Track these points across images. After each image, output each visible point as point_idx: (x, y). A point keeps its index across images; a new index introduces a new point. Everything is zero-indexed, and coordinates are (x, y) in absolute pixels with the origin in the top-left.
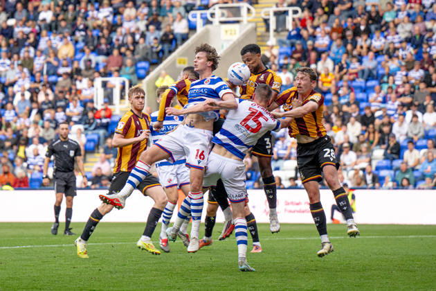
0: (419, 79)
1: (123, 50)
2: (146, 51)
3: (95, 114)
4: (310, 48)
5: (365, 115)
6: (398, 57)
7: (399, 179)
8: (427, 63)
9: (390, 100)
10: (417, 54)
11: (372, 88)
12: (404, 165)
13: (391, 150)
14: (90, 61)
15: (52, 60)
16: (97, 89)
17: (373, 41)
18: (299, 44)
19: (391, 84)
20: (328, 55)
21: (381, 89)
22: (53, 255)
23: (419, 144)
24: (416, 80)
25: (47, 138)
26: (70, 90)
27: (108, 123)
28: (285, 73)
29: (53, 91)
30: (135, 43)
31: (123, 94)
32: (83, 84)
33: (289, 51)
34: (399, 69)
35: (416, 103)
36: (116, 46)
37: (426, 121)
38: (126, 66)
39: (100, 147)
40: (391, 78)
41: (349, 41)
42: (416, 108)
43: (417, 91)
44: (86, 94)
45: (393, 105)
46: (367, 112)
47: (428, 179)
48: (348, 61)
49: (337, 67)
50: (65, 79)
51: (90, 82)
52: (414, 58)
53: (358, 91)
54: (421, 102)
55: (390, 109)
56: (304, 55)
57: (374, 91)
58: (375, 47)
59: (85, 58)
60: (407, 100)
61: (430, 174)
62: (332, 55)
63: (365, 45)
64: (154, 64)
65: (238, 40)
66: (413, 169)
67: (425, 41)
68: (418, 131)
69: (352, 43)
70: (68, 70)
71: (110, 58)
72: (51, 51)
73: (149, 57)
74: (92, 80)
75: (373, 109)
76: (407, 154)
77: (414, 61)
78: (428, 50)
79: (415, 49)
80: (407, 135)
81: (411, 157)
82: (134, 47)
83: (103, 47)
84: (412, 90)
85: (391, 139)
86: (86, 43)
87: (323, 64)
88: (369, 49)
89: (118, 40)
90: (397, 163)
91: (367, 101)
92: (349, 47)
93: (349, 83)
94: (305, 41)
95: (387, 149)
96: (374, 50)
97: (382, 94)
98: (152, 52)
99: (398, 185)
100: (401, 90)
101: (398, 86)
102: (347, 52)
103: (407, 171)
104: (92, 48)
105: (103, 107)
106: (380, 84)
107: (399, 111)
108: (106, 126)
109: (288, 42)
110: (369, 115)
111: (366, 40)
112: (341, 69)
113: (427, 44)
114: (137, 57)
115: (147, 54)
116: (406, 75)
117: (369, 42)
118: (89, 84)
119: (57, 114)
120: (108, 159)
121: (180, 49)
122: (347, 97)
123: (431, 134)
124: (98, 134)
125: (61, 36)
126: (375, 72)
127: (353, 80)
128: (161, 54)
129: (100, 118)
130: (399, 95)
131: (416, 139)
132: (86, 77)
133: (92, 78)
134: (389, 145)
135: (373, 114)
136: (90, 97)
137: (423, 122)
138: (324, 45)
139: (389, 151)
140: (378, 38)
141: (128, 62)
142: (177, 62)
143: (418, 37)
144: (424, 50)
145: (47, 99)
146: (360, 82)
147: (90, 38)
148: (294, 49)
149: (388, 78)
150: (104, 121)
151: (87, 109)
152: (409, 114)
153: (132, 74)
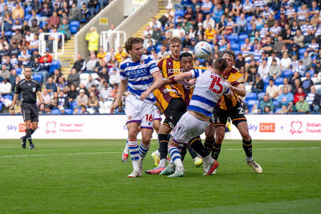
0: (278, 33)
1: (60, 12)
2: (77, 13)
3: (39, 60)
4: (198, 10)
5: (238, 60)
6: (262, 17)
7: (263, 107)
8: (283, 21)
9: (256, 49)
10: (276, 15)
11: (243, 40)
12: (267, 96)
13: (257, 86)
14: (36, 20)
15: (7, 19)
16: (41, 41)
17: (244, 5)
18: (190, 8)
19: (257, 37)
20: (211, 16)
21: (250, 40)
22: (8, 163)
23: (277, 81)
24: (275, 34)
25: (4, 77)
26: (21, 41)
27: (49, 66)
28: (179, 29)
29: (8, 42)
30: (69, 7)
31: (60, 45)
32: (30, 38)
33: (182, 13)
34: (263, 26)
35: (276, 51)
36: (55, 9)
37: (282, 65)
38: (62, 24)
39: (43, 84)
40: (257, 32)
41: (227, 6)
42: (276, 55)
43: (276, 42)
44: (33, 45)
45: (258, 53)
46: (240, 58)
47: (284, 107)
48: (226, 20)
49: (217, 25)
50: (17, 34)
51: (36, 36)
52: (274, 18)
53: (233, 42)
54: (279, 50)
55: (256, 56)
56: (194, 16)
57: (244, 43)
58: (245, 10)
59: (32, 18)
60: (269, 48)
61: (285, 103)
62: (214, 16)
63: (238, 8)
64: (83, 23)
65: (145, 5)
66: (273, 100)
67: (282, 6)
68: (276, 72)
69: (228, 7)
70: (20, 27)
71: (51, 18)
72: (7, 13)
73: (79, 18)
74: (38, 35)
75: (244, 55)
76: (268, 89)
77: (274, 20)
78: (284, 12)
79: (274, 11)
80: (268, 74)
81: (271, 90)
82: (69, 10)
83: (46, 10)
84: (273, 41)
85: (257, 78)
86: (33, 7)
87: (207, 23)
88: (241, 11)
89: (56, 5)
90: (261, 95)
91: (240, 49)
92: (227, 10)
93: (226, 36)
94: (194, 5)
95: (254, 85)
96: (245, 12)
97: (250, 45)
98: (82, 14)
99: (262, 111)
100: (264, 42)
101: (262, 39)
102: (225, 14)
103: (268, 101)
104: (37, 11)
105: (46, 54)
106: (249, 37)
107: (262, 57)
108: (47, 69)
109: (182, 6)
110: (241, 60)
111: (239, 5)
112: (220, 26)
113: (284, 8)
114: (70, 17)
115: (78, 15)
116: (268, 31)
117: (241, 6)
118: (34, 38)
119: (12, 60)
120: (49, 93)
121: (102, 11)
122: (225, 46)
123: (286, 74)
124: (42, 74)
125: (15, 2)
126: (245, 29)
127: (230, 34)
128: (88, 16)
129: (43, 63)
130: (262, 45)
131: (275, 77)
132: (33, 32)
133: (37, 33)
134: (255, 82)
135: (244, 59)
136: (36, 47)
137: (280, 65)
138: (209, 9)
139: (255, 87)
140: (248, 3)
141: (64, 21)
142: (100, 21)
143: (277, 2)
144: (281, 12)
145: (4, 48)
146: (234, 36)
147: (36, 4)
148: (186, 12)
149: (255, 33)
150: (46, 64)
151: (34, 55)
152: (270, 59)
153: (67, 30)
